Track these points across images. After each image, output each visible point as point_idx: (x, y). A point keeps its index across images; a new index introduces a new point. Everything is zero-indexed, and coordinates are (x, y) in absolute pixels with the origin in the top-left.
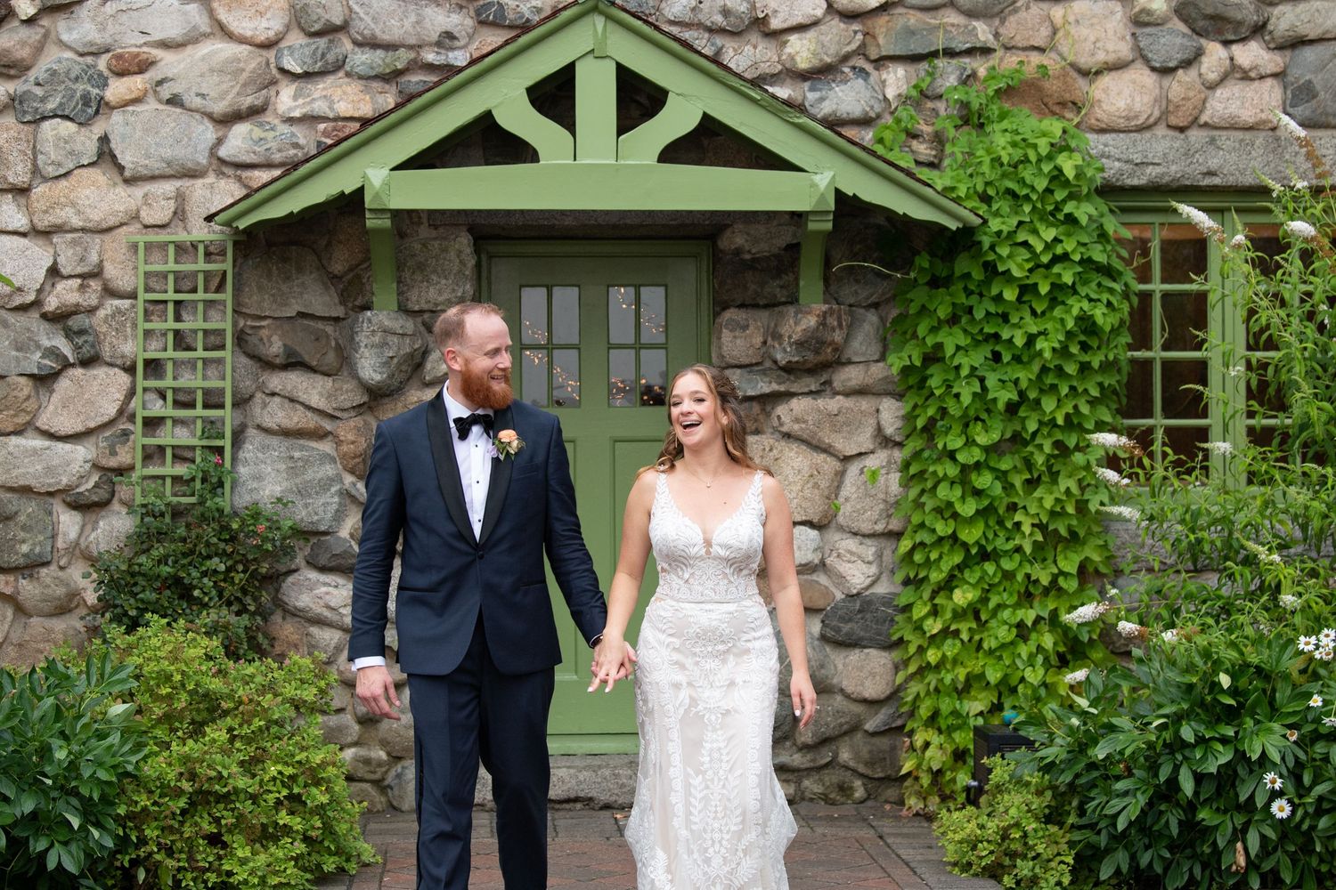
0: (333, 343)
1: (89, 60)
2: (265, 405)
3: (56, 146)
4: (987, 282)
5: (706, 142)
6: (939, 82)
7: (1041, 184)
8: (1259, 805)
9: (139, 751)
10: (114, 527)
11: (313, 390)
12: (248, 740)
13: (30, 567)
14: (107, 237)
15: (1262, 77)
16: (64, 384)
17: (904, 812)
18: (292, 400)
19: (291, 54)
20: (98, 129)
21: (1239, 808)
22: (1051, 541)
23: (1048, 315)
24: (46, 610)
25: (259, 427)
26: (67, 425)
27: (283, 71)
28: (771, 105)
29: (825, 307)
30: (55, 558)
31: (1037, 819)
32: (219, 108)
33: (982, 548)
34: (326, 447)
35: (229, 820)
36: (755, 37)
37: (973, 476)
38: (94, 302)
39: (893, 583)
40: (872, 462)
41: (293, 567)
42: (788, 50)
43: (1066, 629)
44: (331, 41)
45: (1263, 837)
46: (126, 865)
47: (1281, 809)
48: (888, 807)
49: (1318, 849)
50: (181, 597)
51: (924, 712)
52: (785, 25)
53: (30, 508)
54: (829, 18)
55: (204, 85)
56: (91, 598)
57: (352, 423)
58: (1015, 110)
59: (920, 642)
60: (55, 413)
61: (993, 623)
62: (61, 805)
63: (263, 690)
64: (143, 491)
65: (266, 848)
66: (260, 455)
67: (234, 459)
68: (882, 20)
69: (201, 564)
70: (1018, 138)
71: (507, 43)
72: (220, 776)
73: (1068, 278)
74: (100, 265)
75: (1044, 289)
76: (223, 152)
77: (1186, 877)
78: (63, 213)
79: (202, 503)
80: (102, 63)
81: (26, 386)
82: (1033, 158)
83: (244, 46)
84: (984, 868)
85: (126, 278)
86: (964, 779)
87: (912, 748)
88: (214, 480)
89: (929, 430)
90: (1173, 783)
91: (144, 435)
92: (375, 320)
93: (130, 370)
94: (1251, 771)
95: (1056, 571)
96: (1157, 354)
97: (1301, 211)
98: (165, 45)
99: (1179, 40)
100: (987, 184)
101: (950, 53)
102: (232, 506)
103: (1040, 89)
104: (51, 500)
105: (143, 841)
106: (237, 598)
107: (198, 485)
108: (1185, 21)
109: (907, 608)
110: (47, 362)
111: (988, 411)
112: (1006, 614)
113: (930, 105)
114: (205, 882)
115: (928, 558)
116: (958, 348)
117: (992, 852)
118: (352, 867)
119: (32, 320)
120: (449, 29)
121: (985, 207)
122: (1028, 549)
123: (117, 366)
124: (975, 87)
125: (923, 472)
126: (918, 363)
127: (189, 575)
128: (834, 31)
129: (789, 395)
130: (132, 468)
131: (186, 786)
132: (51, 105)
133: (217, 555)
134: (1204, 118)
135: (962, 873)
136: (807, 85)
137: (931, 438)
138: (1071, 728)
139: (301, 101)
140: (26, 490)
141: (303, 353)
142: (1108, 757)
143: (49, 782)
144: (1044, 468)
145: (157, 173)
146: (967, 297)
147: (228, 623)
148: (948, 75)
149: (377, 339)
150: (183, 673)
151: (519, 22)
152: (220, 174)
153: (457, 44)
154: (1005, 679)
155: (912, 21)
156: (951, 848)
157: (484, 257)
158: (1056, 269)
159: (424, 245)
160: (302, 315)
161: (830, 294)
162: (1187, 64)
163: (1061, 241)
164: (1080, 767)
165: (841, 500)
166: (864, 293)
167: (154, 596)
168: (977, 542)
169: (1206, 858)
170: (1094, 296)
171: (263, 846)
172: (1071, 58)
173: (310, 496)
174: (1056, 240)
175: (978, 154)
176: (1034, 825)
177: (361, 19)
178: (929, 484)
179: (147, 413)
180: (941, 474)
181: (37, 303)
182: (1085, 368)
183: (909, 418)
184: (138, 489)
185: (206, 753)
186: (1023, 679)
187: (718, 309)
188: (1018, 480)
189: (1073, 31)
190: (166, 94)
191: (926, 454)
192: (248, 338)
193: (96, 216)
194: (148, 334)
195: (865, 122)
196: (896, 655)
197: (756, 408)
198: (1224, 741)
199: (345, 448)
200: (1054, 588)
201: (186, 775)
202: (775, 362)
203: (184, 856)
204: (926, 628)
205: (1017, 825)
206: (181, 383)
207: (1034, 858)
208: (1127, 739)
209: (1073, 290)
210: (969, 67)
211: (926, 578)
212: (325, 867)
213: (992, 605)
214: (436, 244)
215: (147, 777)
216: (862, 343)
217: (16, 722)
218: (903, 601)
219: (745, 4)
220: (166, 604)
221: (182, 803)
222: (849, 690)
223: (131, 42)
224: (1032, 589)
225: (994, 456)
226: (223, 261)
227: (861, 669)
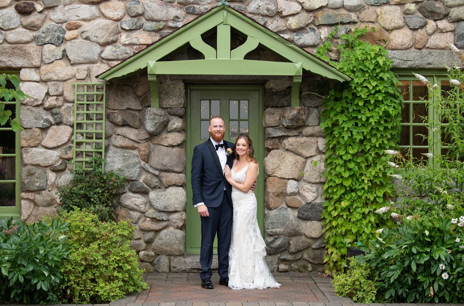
0: (138, 118)
1: (60, 25)
2: (116, 138)
3: (49, 53)
4: (353, 99)
5: (261, 53)
6: (339, 33)
7: (372, 67)
8: (438, 275)
9: (68, 251)
10: (66, 178)
11: (131, 133)
12: (105, 248)
13: (39, 191)
14: (65, 83)
15: (447, 32)
16: (50, 131)
17: (324, 275)
18: (124, 137)
19: (125, 23)
20: (62, 47)
21: (431, 275)
22: (374, 186)
23: (374, 110)
24: (44, 204)
25: (114, 145)
26: (51, 144)
27: (123, 29)
28: (281, 40)
29: (299, 107)
30: (47, 188)
31: (365, 278)
32: (102, 41)
33: (351, 188)
34: (135, 152)
35: (98, 274)
36: (278, 18)
37: (348, 164)
38: (61, 104)
39: (322, 199)
40: (315, 159)
41: (124, 191)
42: (289, 22)
43: (378, 215)
44: (138, 19)
45: (439, 285)
46: (64, 288)
47: (445, 276)
48: (319, 273)
49: (458, 290)
50: (87, 201)
51: (331, 242)
52: (288, 14)
53: (39, 171)
54: (302, 12)
55: (97, 33)
56: (58, 201)
57: (144, 144)
58: (364, 42)
59: (330, 219)
60: (48, 140)
61: (354, 213)
62: (42, 268)
63: (110, 232)
64: (76, 166)
65: (110, 283)
66: (114, 154)
67: (105, 156)
68: (320, 12)
69: (94, 190)
70: (364, 52)
71: (194, 20)
72: (95, 260)
73: (380, 98)
74: (63, 92)
75: (372, 102)
76: (103, 55)
77: (414, 298)
78: (51, 75)
79: (94, 170)
80: (64, 26)
81: (38, 131)
82: (369, 58)
83: (110, 21)
84: (347, 294)
85: (71, 96)
86: (344, 265)
87: (327, 254)
88: (98, 163)
89: (334, 148)
90: (409, 267)
91: (76, 148)
92: (151, 111)
93: (72, 126)
94: (436, 263)
95: (376, 196)
96: (411, 124)
97: (457, 76)
98: (84, 20)
99: (419, 19)
100: (354, 67)
101: (342, 23)
102: (105, 171)
103: (372, 36)
104: (46, 169)
105: (69, 281)
106: (105, 201)
107: (94, 164)
108: (421, 13)
109: (326, 208)
110: (45, 123)
111: (354, 142)
112: (359, 210)
113: (335, 40)
114: (90, 294)
115: (333, 191)
116: (344, 121)
117: (349, 289)
118: (139, 290)
119: (41, 110)
120: (177, 15)
121: (353, 75)
122: (366, 188)
123: (68, 125)
124: (351, 35)
125: (332, 162)
126: (330, 126)
127: (90, 194)
128: (304, 16)
129: (288, 137)
130: (72, 158)
131: (84, 263)
132: (47, 40)
133: (99, 187)
134: (427, 45)
135: (340, 295)
136: (295, 34)
137: (335, 151)
138: (376, 248)
139: (128, 39)
140: (38, 166)
141: (128, 121)
142: (388, 258)
143: (38, 261)
144: (372, 162)
145: (81, 62)
146: (347, 104)
147: (102, 210)
148: (342, 31)
149: (152, 117)
150: (84, 226)
151: (200, 13)
152: (102, 62)
153: (180, 20)
154: (358, 231)
155: (330, 13)
156: (336, 287)
157: (189, 91)
158: (376, 95)
159: (168, 86)
160: (128, 109)
161: (301, 103)
162: (422, 27)
163: (378, 86)
164: (379, 261)
165: (305, 171)
166: (313, 103)
167: (78, 200)
168: (349, 186)
169: (420, 292)
170: (389, 104)
171: (109, 283)
172: (383, 25)
173: (130, 168)
174: (377, 86)
175: (351, 57)
176: (363, 280)
177: (148, 12)
178: (334, 167)
179: (78, 141)
180: (337, 163)
181: (42, 104)
182: (386, 128)
183: (328, 144)
184: (74, 166)
185: (90, 252)
186: (364, 232)
187: (265, 108)
188: (363, 166)
189: (383, 16)
190: (84, 36)
191: (333, 156)
192: (110, 116)
193: (62, 76)
194: (78, 114)
195: (314, 46)
196: (322, 223)
197: (277, 141)
198: (427, 253)
199: (141, 153)
200: (375, 201)
201: (84, 259)
202: (283, 125)
203: (83, 286)
204: (332, 214)
205: (358, 280)
206: (88, 131)
207: (364, 291)
208: (394, 252)
209: (382, 102)
210: (349, 28)
211: (332, 198)
212: (130, 290)
213: (354, 207)
214: (172, 86)
215: (71, 259)
216: (312, 119)
217: (28, 241)
218: (325, 205)
219: (274, 7)
220: (82, 203)
221: (82, 268)
222: (307, 234)
223: (73, 19)
224: (367, 202)
225: (355, 157)
226: (102, 91)
227: (311, 227)
